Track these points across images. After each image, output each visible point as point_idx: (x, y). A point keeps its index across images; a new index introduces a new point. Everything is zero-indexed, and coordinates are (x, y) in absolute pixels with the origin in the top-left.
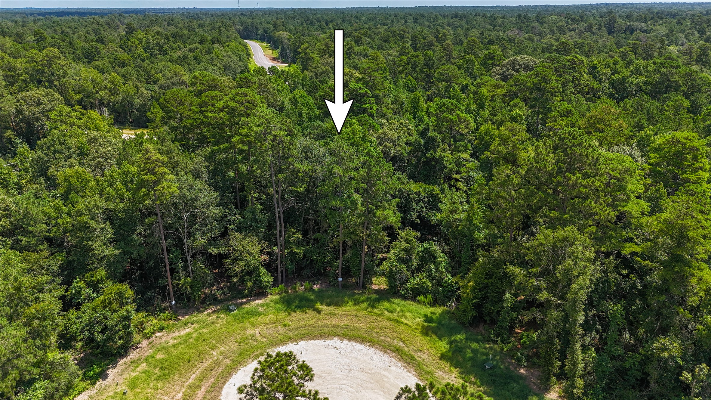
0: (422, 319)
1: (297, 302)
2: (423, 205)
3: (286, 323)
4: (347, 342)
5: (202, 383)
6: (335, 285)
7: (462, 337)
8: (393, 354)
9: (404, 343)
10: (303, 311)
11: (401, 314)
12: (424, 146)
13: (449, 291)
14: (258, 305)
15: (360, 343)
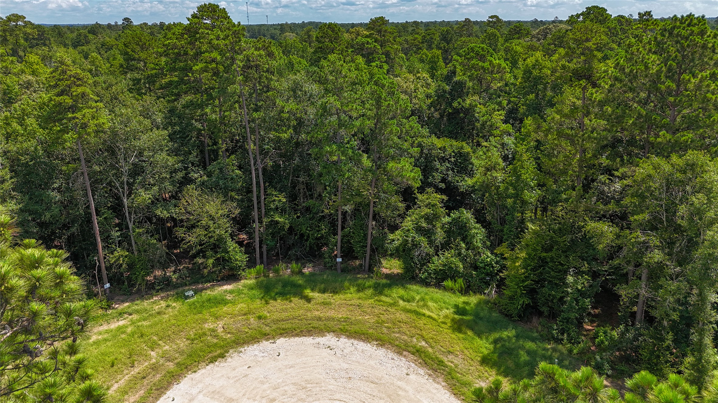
0: (452, 310)
1: (280, 288)
2: (449, 165)
3: (261, 314)
4: (346, 340)
5: (126, 397)
6: (333, 267)
7: (509, 335)
8: (412, 356)
9: (426, 343)
10: (287, 299)
11: (421, 303)
12: (450, 93)
13: (487, 274)
14: (226, 291)
15: (364, 341)
